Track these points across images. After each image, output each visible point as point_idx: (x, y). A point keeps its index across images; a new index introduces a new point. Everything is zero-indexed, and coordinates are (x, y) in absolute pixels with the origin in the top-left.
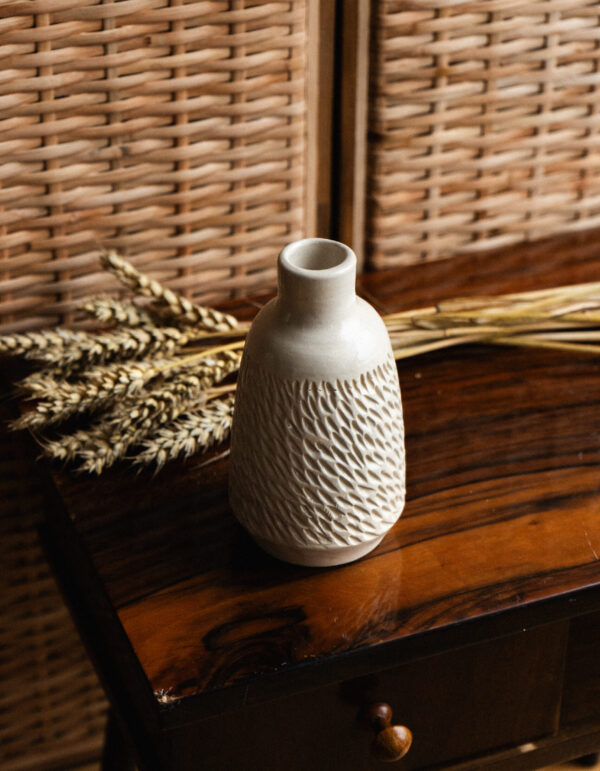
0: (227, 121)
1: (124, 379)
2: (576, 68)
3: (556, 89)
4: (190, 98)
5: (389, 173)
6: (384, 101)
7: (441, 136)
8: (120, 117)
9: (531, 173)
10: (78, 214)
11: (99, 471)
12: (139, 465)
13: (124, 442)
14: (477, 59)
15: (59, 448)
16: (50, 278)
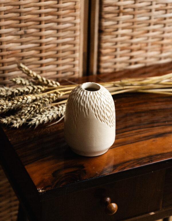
0: (56, 24)
1: (25, 98)
2: (161, 12)
3: (155, 18)
4: (45, 16)
5: (105, 43)
6: (103, 20)
7: (121, 32)
8: (23, 21)
9: (147, 44)
10: (10, 52)
11: (18, 127)
12: (30, 125)
13: (25, 118)
14: (131, 8)
15: (5, 120)
16: (2, 72)
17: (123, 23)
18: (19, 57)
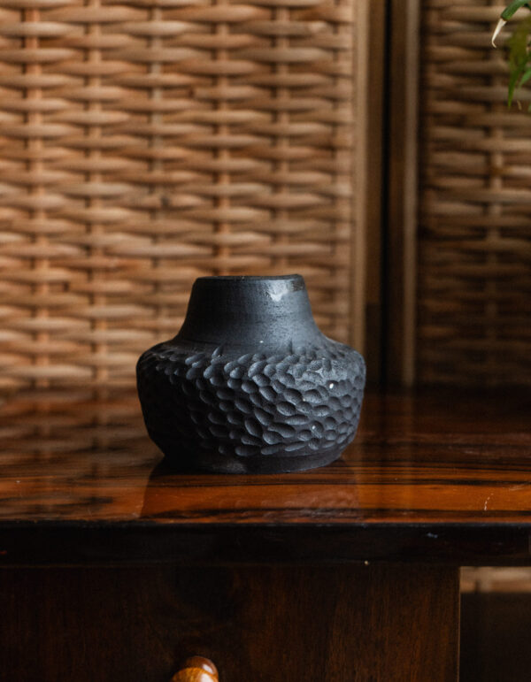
0: (269, 189)
8: (160, 165)
10: (117, 261)
16: (87, 324)
17: (504, 214)
18: (143, 282)
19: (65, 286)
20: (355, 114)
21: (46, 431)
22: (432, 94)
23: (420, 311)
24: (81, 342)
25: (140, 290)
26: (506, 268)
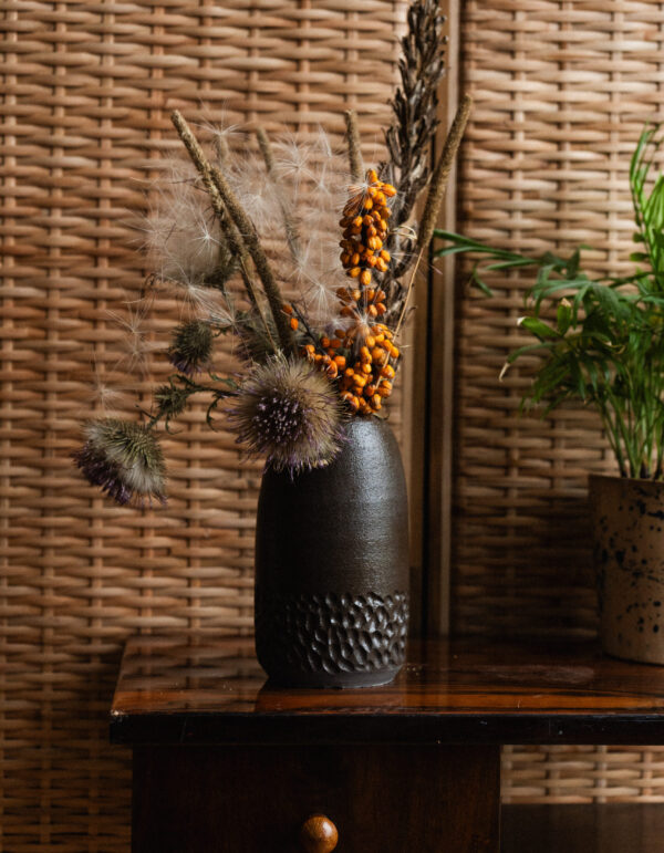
7: (513, 519)
10: (210, 531)
14: (544, 458)
16: (185, 583)
17: (520, 497)
18: (232, 548)
19: (168, 551)
20: (402, 417)
21: (148, 671)
22: (464, 402)
23: (454, 572)
24: (180, 597)
25: (229, 555)
26: (522, 540)
